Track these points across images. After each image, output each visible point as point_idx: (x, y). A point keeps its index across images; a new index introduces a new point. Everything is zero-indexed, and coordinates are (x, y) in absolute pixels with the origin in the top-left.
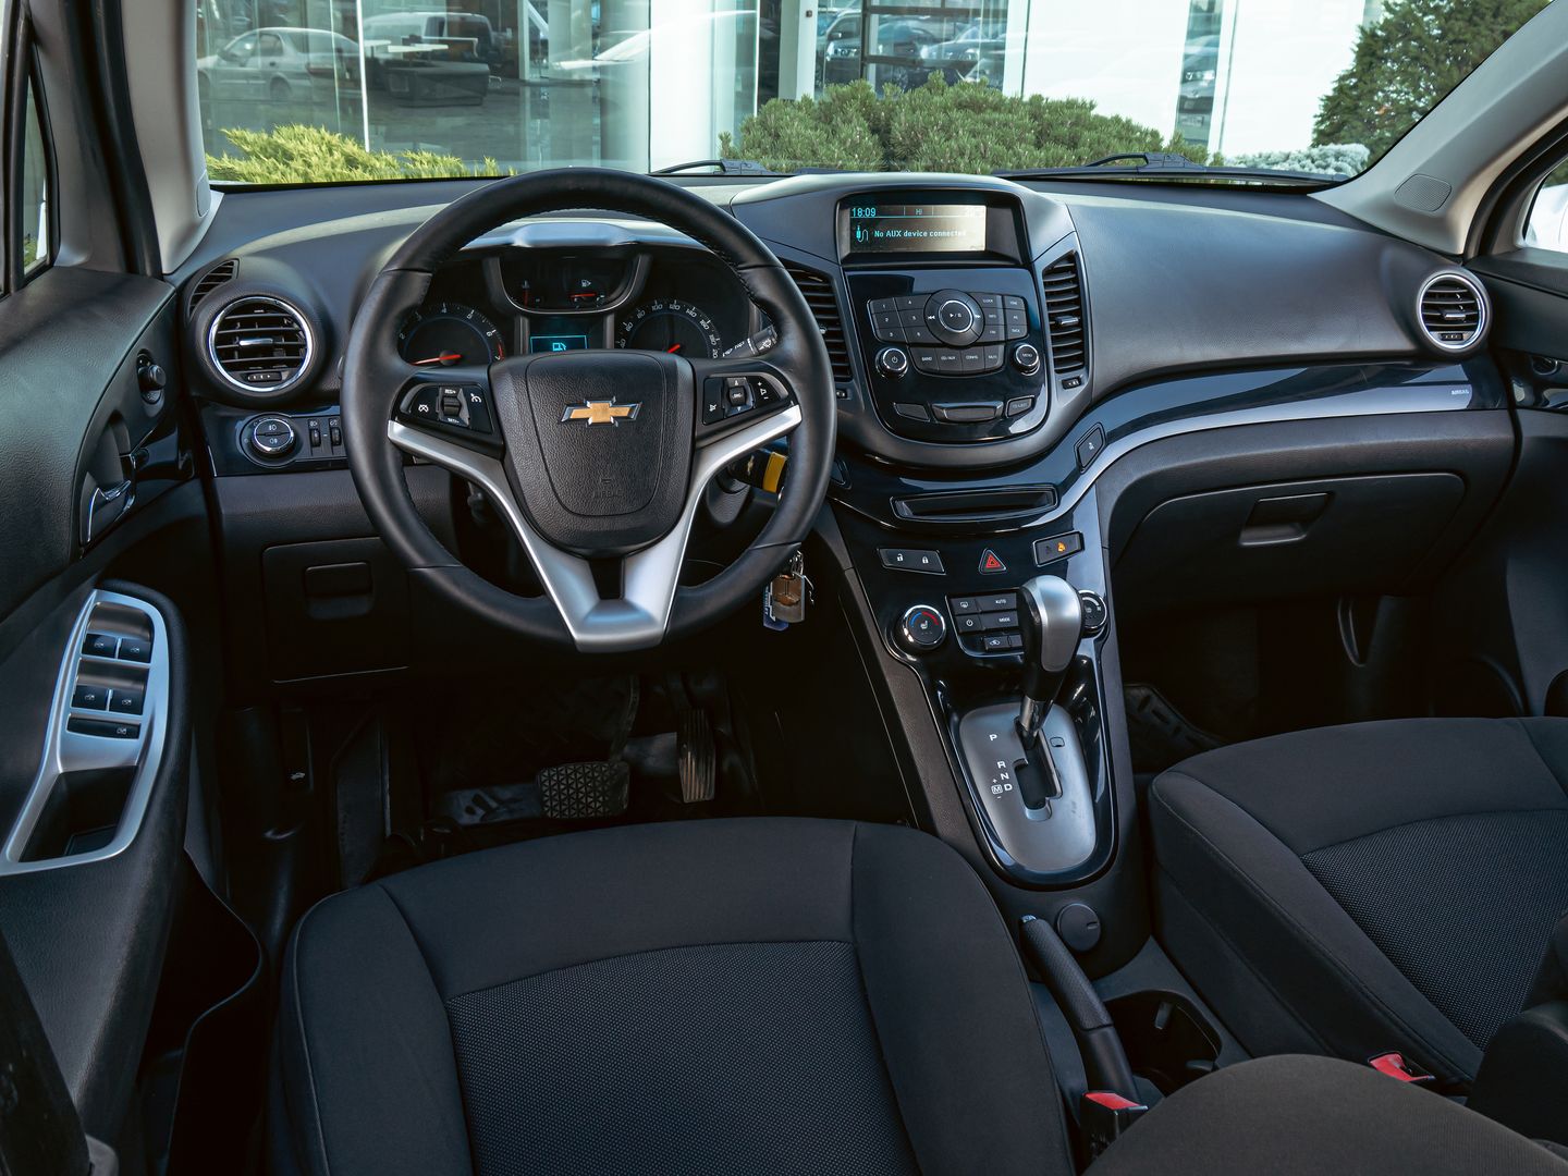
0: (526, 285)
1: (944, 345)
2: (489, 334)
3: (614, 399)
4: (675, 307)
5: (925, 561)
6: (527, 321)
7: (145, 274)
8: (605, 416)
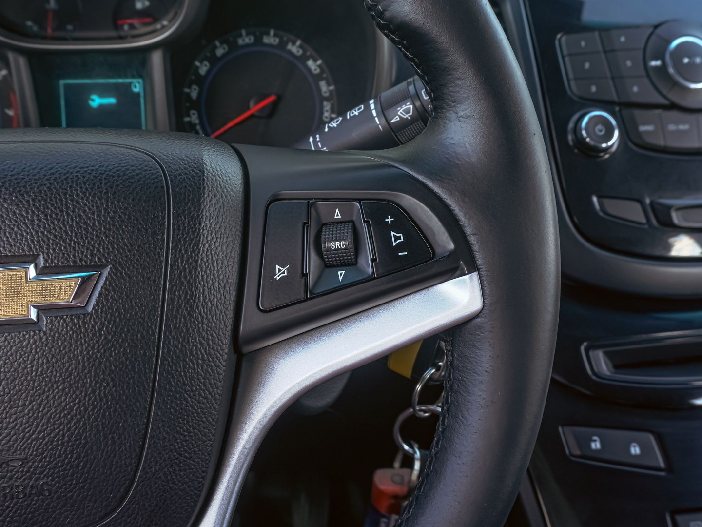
1: (673, 107)
3: (41, 261)
4: (270, 39)
5: (635, 450)
6: (22, 61)
8: (14, 304)
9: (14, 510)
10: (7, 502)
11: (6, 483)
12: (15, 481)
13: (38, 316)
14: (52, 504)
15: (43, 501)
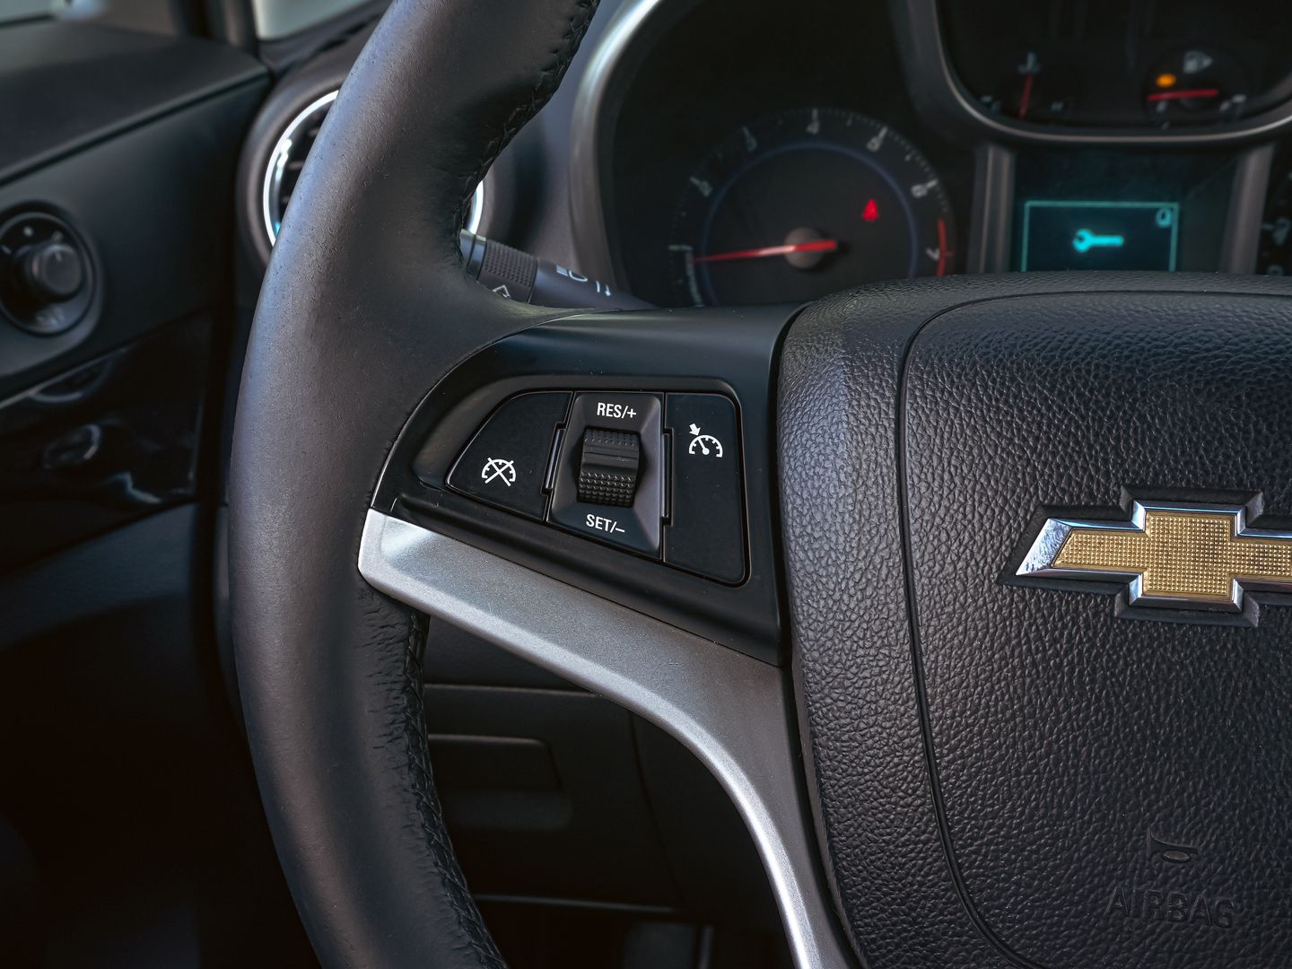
0: (1031, 63)
2: (919, 191)
6: (1006, 160)
7: (223, 41)
8: (1207, 575)
9: (1161, 939)
10: (1152, 922)
11: (1155, 888)
12: (1172, 889)
13: (1243, 600)
14: (1231, 944)
15: (1216, 935)
